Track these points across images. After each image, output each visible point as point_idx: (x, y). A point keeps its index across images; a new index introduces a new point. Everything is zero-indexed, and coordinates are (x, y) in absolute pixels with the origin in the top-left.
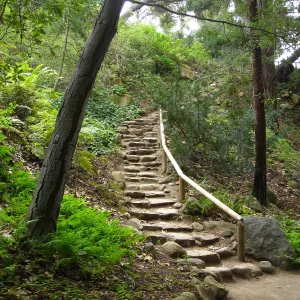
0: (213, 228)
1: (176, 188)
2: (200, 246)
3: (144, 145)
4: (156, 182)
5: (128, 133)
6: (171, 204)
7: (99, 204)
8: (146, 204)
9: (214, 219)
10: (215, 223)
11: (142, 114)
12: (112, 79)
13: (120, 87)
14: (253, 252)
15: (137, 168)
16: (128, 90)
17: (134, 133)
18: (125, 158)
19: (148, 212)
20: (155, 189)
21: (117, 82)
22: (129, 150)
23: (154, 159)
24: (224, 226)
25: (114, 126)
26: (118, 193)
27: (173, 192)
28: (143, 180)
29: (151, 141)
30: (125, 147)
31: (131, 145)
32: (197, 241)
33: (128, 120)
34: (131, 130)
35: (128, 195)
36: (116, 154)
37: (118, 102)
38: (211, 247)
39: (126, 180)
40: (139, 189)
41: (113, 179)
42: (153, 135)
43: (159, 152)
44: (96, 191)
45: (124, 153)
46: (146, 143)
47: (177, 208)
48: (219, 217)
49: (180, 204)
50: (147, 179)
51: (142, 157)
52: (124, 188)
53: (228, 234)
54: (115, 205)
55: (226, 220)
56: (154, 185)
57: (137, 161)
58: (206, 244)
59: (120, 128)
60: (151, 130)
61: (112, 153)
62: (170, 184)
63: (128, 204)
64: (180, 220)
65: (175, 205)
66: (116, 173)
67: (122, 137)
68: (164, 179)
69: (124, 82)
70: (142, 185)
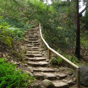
0: (63, 70)
1: (47, 53)
2: (59, 80)
3: (34, 37)
4: (38, 50)
5: (28, 33)
6: (45, 60)
7: (14, 60)
8: (35, 60)
9: (63, 66)
10: (64, 68)
11: (33, 27)
12: (23, 15)
13: (26, 18)
14: (83, 83)
15: (31, 45)
16: (29, 19)
17: (30, 33)
18: (27, 42)
19: (35, 63)
20: (38, 53)
21: (25, 16)
22: (28, 39)
23: (38, 42)
24: (68, 70)
25: (23, 31)
26: (23, 55)
27: (45, 55)
28: (33, 50)
29: (36, 36)
30: (27, 38)
31: (29, 37)
32: (57, 77)
33: (28, 29)
34: (29, 32)
35: (27, 56)
36: (23, 40)
37: (25, 23)
38: (64, 80)
39: (27, 50)
40: (31, 53)
41: (21, 49)
42: (37, 34)
43: (39, 40)
44: (13, 54)
45: (26, 40)
46: (35, 37)
47: (47, 61)
48: (65, 65)
49: (48, 60)
50: (35, 50)
51: (33, 41)
52: (25, 53)
53: (71, 74)
54: (21, 60)
55: (68, 67)
56: (38, 52)
57: (31, 43)
58: (61, 78)
59: (25, 32)
60: (36, 32)
61: (22, 40)
62: (44, 51)
63: (27, 60)
64: (49, 67)
65: (47, 60)
66: (22, 47)
67: (26, 34)
68: (41, 50)
69: (27, 17)
70: (33, 52)
